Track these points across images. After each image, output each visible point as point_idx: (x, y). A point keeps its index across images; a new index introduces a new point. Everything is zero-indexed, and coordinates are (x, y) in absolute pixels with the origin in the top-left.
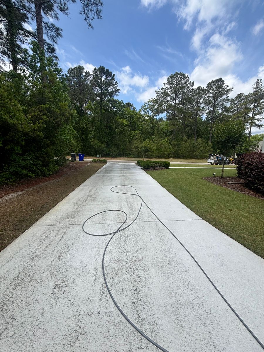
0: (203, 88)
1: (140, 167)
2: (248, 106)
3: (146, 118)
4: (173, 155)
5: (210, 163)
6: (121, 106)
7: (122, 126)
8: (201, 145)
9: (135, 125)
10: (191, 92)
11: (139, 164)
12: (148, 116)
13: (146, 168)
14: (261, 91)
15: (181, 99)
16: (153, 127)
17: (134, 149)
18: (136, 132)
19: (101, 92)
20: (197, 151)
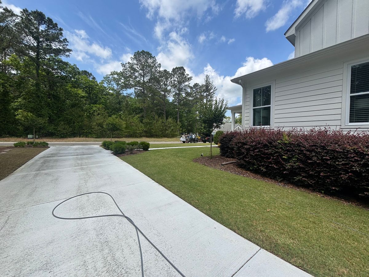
0: (169, 72)
1: (109, 151)
2: (202, 94)
3: (111, 91)
4: (145, 134)
5: (182, 141)
6: (75, 71)
7: (76, 97)
8: (172, 125)
9: (96, 97)
10: (158, 73)
11: (106, 146)
12: (113, 90)
13: (119, 152)
14: (209, 84)
15: (149, 78)
16: (119, 103)
17: (96, 127)
18: (98, 106)
19: (38, 45)
20: (168, 130)
